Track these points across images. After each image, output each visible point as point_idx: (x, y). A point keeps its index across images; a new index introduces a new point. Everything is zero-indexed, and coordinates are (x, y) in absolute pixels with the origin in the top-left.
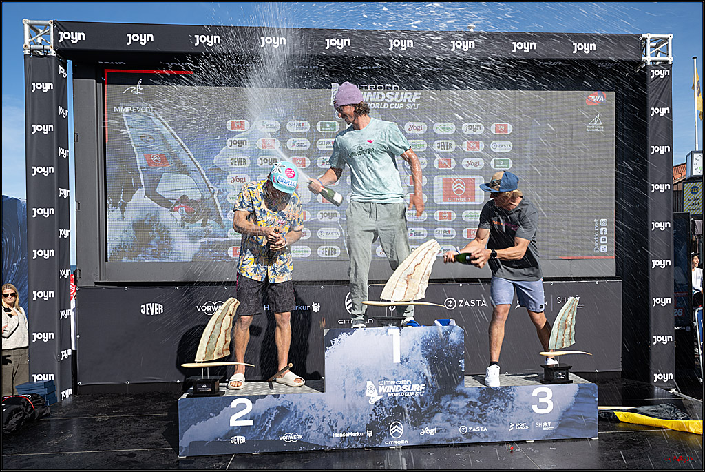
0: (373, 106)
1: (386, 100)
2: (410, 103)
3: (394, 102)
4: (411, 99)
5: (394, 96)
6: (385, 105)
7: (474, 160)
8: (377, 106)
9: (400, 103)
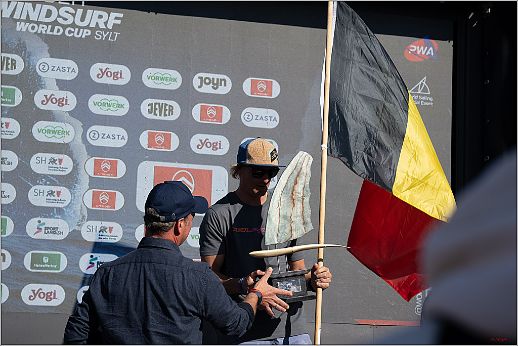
0: (33, 28)
1: (60, 20)
2: (102, 30)
3: (74, 25)
4: (106, 23)
5: (74, 15)
6: (56, 28)
7: (213, 138)
8: (42, 29)
9: (84, 28)
